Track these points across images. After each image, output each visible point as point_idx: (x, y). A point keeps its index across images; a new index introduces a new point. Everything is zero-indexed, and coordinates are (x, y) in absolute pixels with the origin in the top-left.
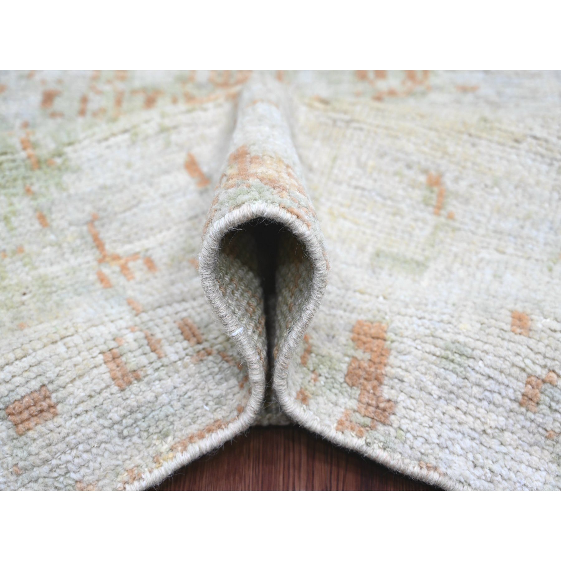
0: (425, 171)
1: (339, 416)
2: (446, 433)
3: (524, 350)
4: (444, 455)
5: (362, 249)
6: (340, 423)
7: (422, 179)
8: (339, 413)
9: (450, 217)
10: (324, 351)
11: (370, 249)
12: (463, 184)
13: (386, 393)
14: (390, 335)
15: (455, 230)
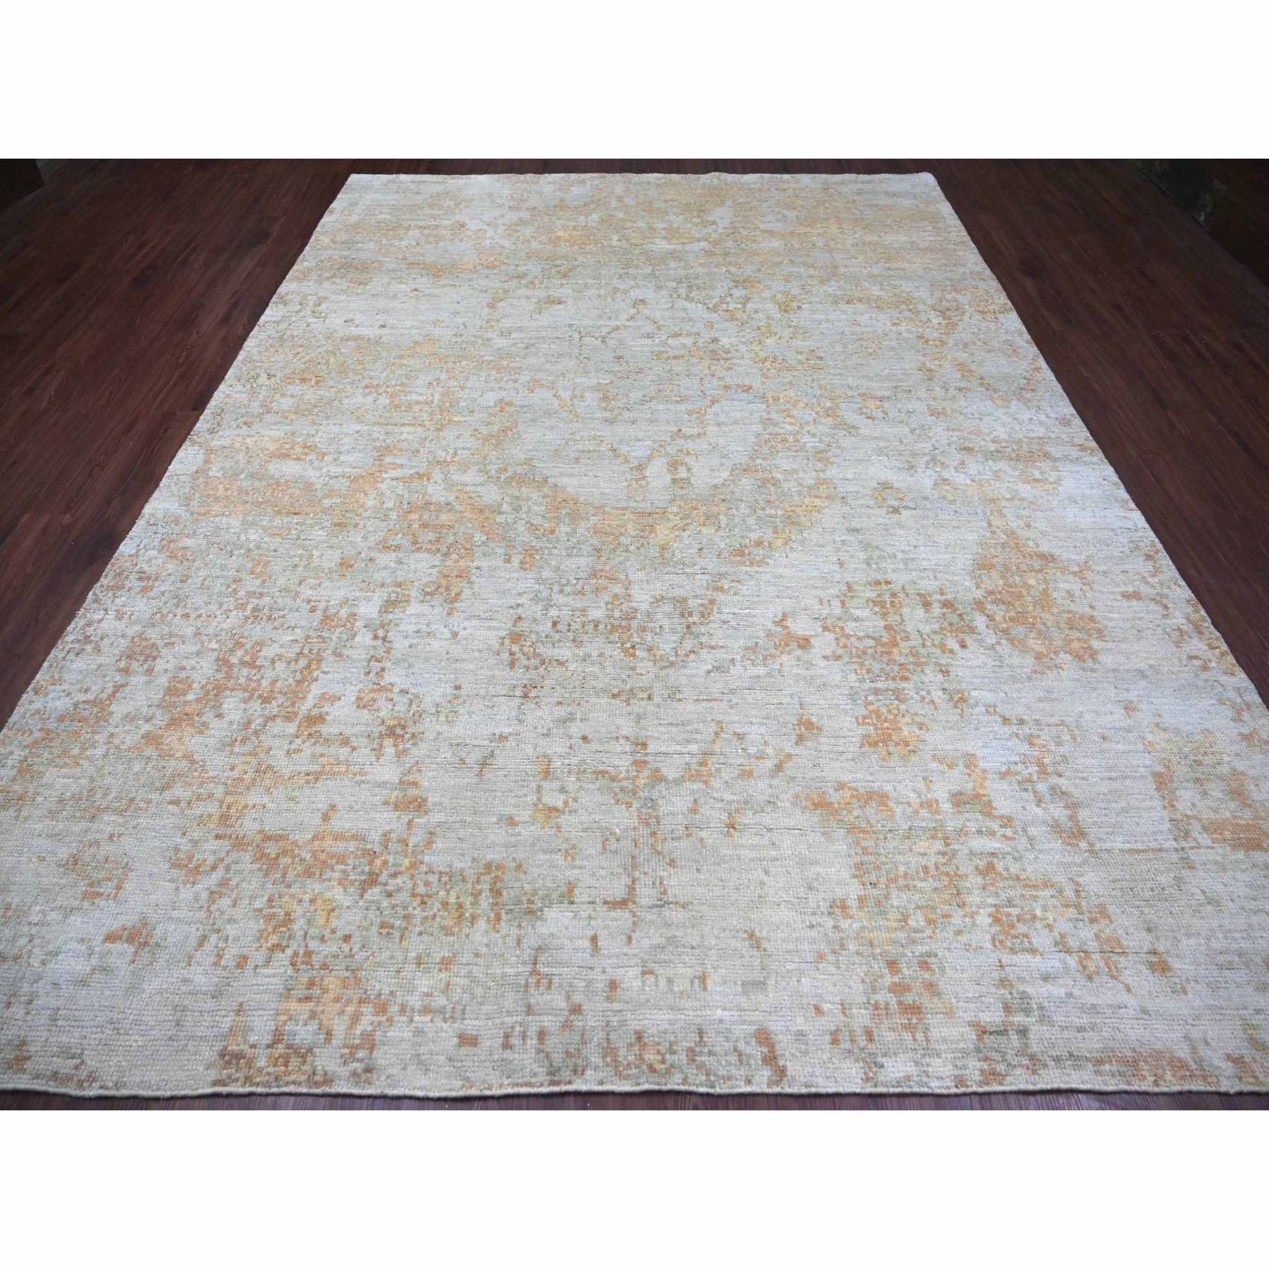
0: (746, 931)
1: (766, 1081)
2: (810, 1070)
3: (824, 1023)
4: (814, 1079)
5: (735, 983)
6: (768, 1084)
7: (746, 935)
8: (765, 1080)
9: (765, 950)
10: (748, 1052)
11: (739, 983)
12: (765, 932)
13: (781, 1063)
14: (772, 1036)
15: (769, 956)
